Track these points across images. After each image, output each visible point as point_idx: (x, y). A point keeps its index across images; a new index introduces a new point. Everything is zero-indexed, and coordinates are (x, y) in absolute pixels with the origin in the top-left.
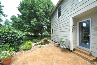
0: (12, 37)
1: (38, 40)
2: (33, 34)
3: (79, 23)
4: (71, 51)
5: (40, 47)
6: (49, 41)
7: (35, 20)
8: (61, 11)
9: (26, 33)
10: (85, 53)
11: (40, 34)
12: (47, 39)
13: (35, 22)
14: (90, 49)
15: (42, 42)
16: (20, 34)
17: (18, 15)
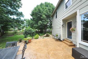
0: (30, 32)
1: (42, 35)
2: (40, 31)
3: (68, 23)
4: (61, 41)
5: (43, 38)
6: (50, 35)
7: (40, 22)
8: (57, 14)
9: (35, 30)
10: (68, 42)
11: (44, 31)
12: (49, 34)
13: (40, 23)
14: (72, 39)
15: (45, 36)
16: (33, 30)
17: (31, 18)
